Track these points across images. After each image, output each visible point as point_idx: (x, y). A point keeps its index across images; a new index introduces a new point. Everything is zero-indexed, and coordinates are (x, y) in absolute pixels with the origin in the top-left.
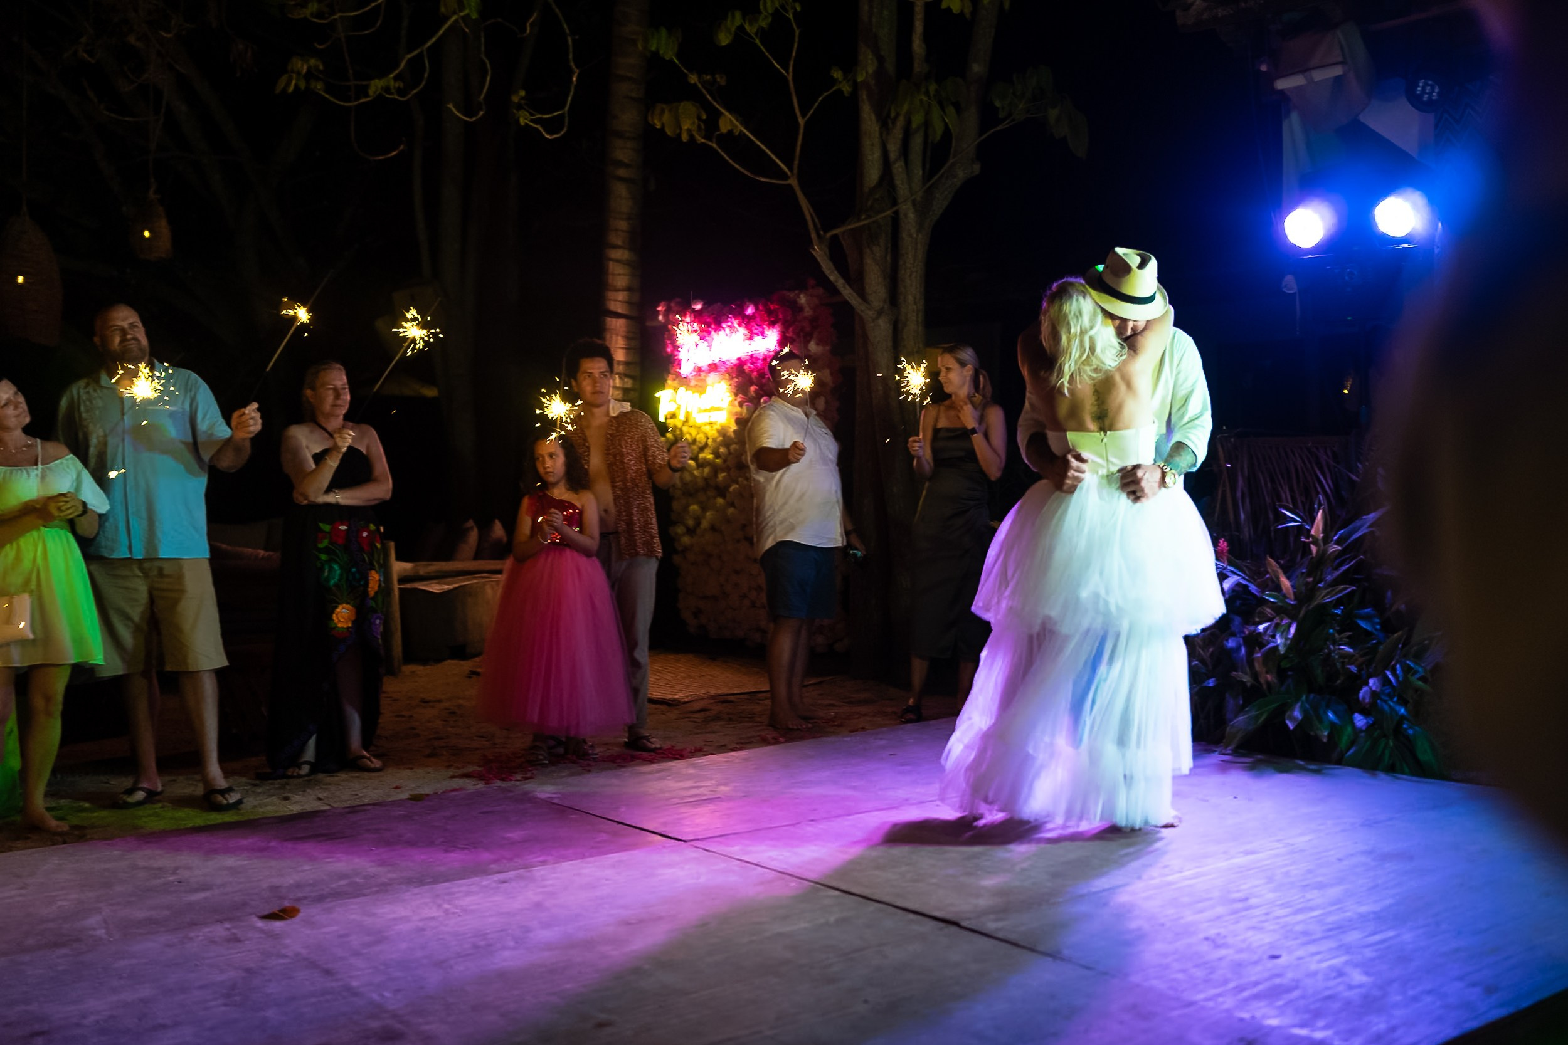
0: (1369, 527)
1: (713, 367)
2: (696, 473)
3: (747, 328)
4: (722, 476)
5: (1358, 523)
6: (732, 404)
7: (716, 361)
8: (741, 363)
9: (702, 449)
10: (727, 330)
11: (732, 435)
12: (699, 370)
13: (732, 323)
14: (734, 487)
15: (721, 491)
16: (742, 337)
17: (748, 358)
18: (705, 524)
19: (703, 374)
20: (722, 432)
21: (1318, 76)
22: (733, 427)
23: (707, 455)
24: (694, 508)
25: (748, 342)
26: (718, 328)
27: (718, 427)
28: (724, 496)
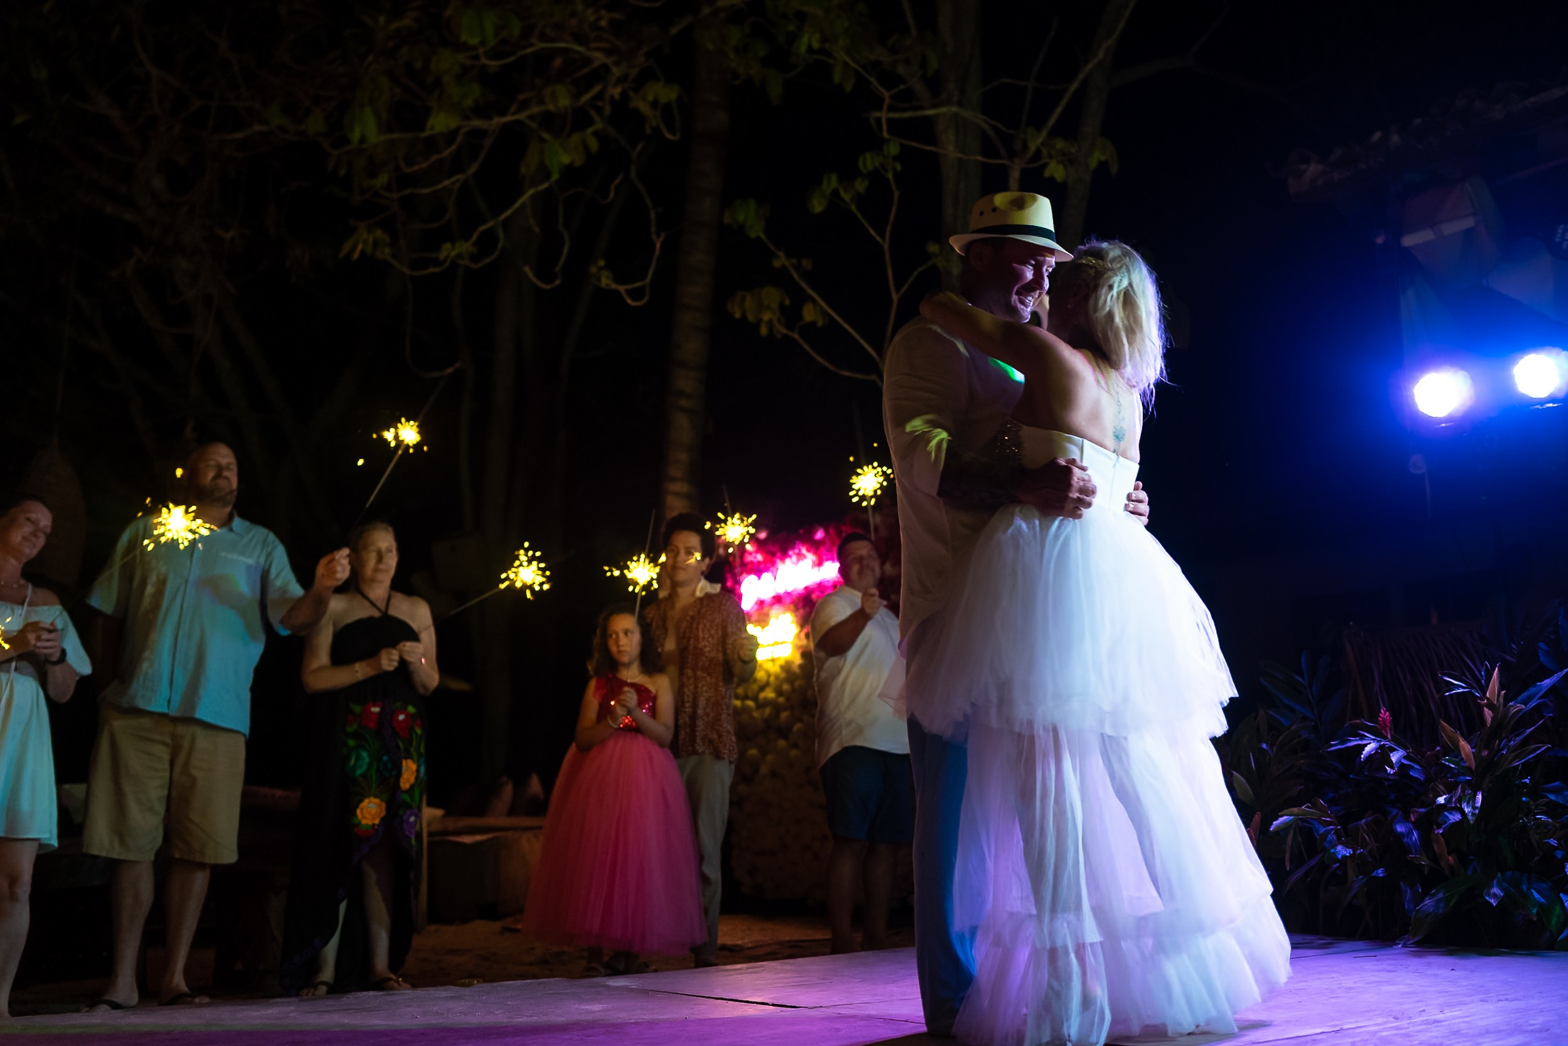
0: (1542, 697)
1: (778, 600)
2: (756, 714)
3: (815, 553)
4: (784, 715)
5: (1532, 690)
6: (798, 636)
7: (781, 591)
8: (808, 591)
9: (762, 688)
10: (794, 558)
11: (797, 670)
12: (761, 603)
13: (800, 550)
14: (797, 727)
15: (783, 732)
16: (811, 563)
17: (816, 586)
18: (764, 769)
19: (766, 609)
20: (787, 667)
21: (1451, 228)
22: (798, 660)
23: (769, 694)
24: (753, 752)
25: (816, 569)
26: (784, 555)
27: (782, 662)
28: (786, 738)
